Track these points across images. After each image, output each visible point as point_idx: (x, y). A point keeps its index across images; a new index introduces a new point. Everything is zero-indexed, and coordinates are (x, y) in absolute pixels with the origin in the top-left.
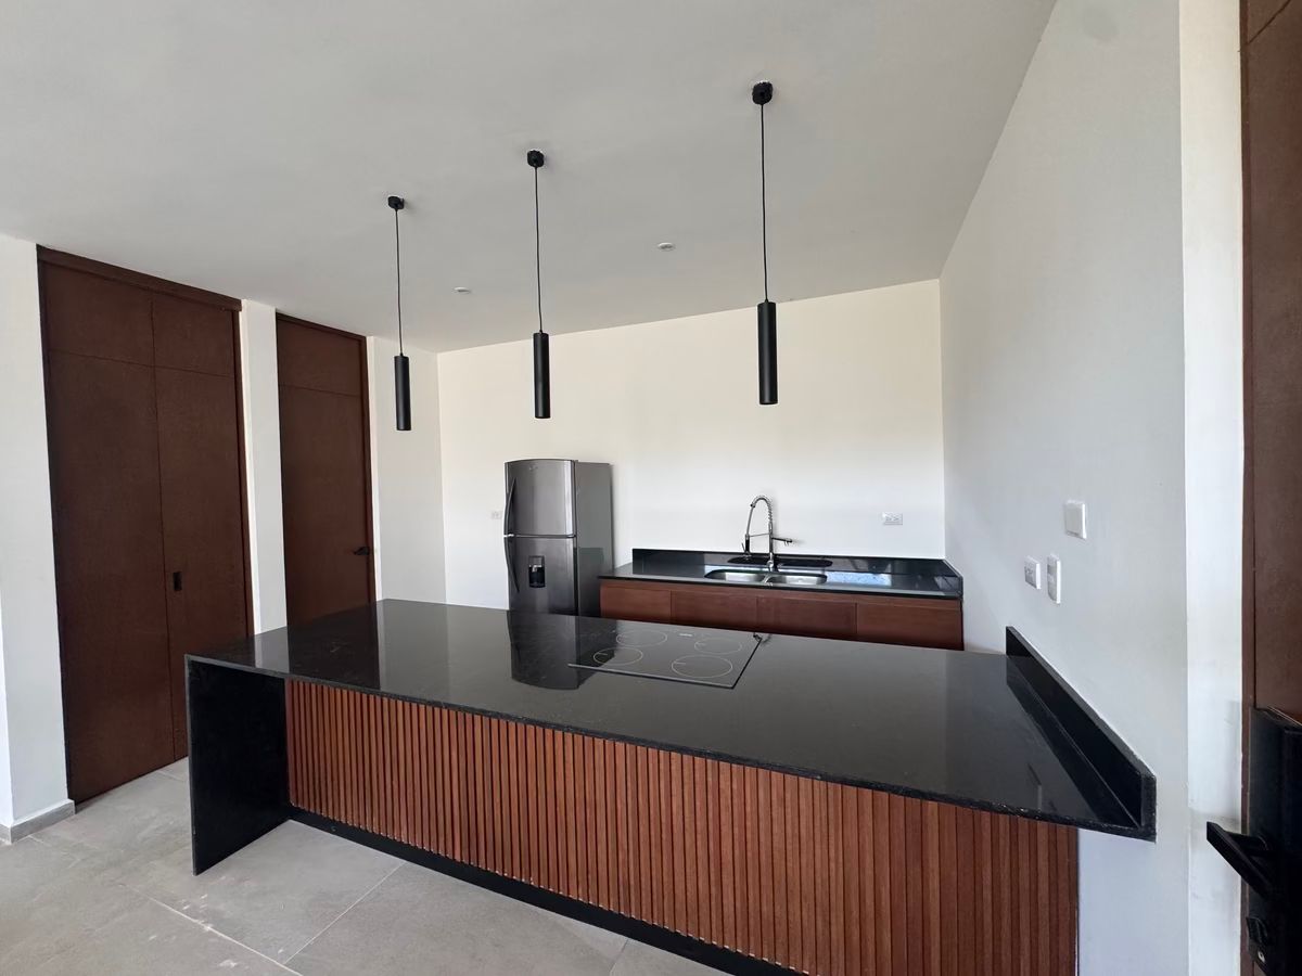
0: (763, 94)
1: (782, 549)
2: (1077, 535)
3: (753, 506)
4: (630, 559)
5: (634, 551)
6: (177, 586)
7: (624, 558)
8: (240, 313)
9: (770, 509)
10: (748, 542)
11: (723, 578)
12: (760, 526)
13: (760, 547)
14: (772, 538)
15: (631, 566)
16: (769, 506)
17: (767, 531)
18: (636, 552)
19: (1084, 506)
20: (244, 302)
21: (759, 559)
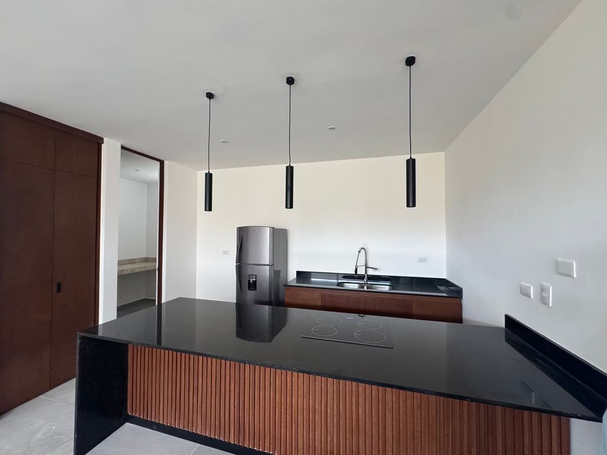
0: (410, 61)
1: (371, 272)
2: (570, 276)
3: (359, 252)
4: (295, 276)
5: (297, 272)
6: (59, 290)
7: (292, 276)
8: (102, 145)
9: (366, 253)
10: (356, 269)
11: (343, 286)
12: (362, 262)
13: (361, 271)
14: (367, 267)
15: (295, 280)
16: (365, 252)
17: (364, 264)
18: (298, 273)
19: (574, 263)
20: (105, 140)
21: (361, 277)
